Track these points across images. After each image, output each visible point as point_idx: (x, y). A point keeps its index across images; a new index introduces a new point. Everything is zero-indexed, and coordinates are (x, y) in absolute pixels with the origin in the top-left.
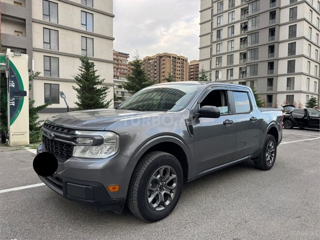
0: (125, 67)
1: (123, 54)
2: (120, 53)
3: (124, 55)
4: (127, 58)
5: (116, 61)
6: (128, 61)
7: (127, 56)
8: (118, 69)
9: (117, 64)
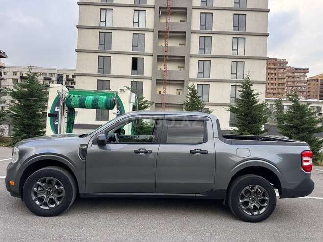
0: (303, 84)
1: (300, 69)
2: (296, 69)
3: (302, 71)
4: (305, 73)
5: (291, 79)
6: (307, 76)
7: (306, 71)
8: (293, 87)
9: (293, 82)
